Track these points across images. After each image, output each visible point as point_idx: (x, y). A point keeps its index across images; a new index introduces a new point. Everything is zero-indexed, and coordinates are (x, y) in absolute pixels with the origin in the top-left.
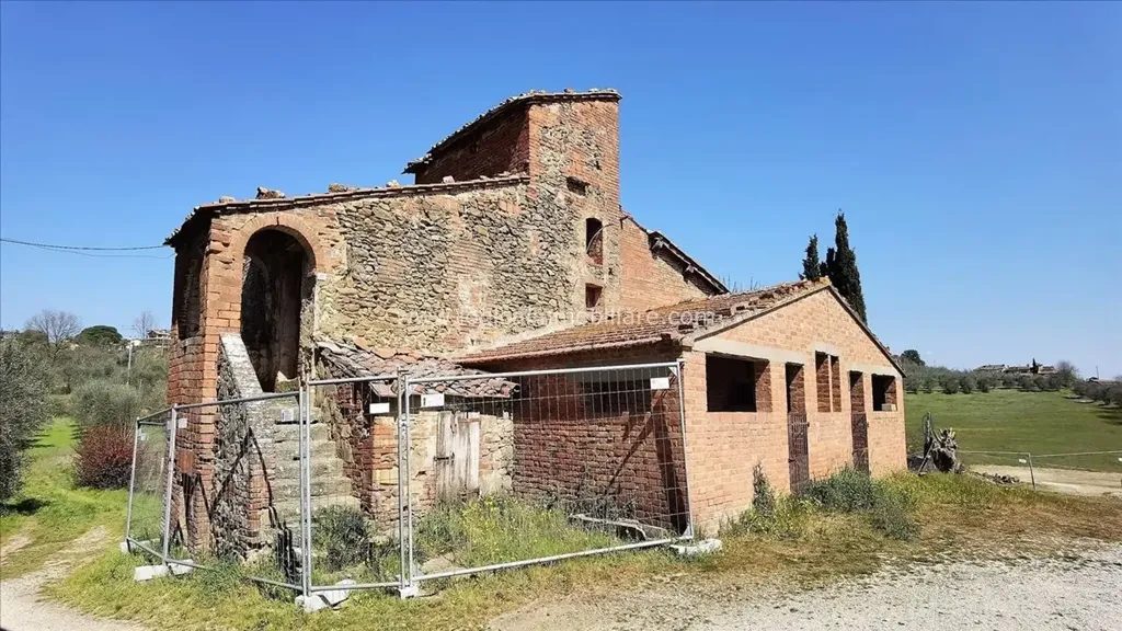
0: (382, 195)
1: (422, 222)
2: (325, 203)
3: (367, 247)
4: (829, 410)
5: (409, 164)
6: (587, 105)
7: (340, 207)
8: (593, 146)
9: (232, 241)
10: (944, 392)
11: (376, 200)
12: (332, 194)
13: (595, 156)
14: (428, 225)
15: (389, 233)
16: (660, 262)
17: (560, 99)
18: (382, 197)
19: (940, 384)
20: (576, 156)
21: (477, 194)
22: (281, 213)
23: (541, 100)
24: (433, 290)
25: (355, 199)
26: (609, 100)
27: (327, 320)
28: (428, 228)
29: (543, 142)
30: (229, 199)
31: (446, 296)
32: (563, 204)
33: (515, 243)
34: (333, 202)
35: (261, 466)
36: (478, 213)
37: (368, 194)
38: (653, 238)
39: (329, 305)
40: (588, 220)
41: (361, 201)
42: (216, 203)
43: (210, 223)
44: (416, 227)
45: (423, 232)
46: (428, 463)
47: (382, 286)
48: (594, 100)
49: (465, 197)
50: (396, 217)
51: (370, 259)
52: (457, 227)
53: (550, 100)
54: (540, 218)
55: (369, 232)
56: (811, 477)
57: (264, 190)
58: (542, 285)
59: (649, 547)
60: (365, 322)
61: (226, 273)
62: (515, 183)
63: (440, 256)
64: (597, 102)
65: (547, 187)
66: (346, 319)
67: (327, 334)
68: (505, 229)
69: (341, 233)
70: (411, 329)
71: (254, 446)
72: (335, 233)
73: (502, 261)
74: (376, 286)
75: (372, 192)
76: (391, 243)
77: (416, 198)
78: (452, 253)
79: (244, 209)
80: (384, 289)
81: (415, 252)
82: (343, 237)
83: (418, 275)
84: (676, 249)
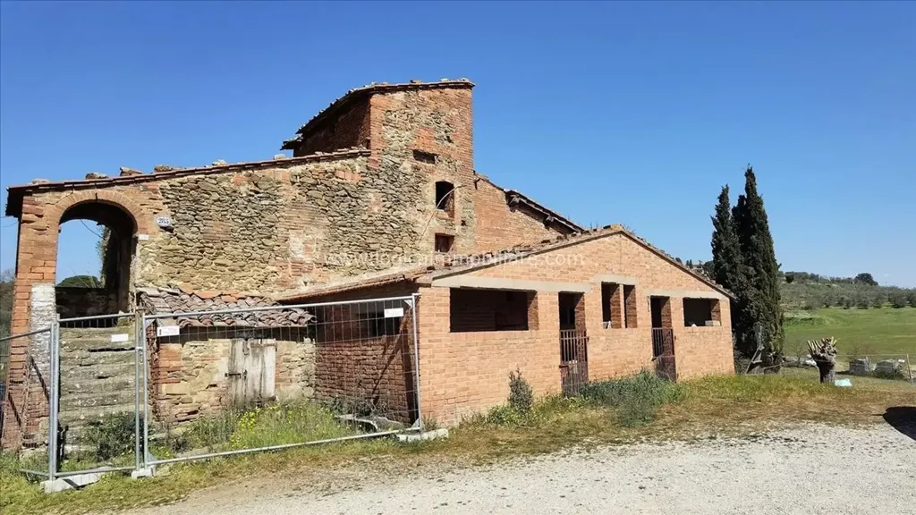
0: (207, 172)
1: (251, 191)
2: (147, 181)
3: (193, 213)
4: (620, 327)
5: (284, 142)
6: (437, 93)
7: (164, 183)
8: (443, 124)
9: (45, 213)
10: (893, 306)
11: (202, 176)
12: (155, 173)
13: (446, 132)
14: (257, 193)
15: (215, 201)
16: (519, 214)
17: (404, 88)
18: (208, 174)
19: (889, 300)
20: (425, 133)
21: (311, 166)
22: (99, 190)
23: (382, 91)
24: (263, 244)
25: (179, 177)
26: (461, 87)
27: (150, 270)
28: (256, 196)
29: (387, 122)
30: (40, 181)
31: (276, 248)
32: (409, 171)
33: (354, 204)
34: (156, 180)
35: (41, 384)
36: (312, 181)
37: (192, 172)
38: (509, 195)
39: (152, 259)
40: (438, 184)
41: (186, 178)
42: (31, 184)
43: (22, 200)
44: (244, 195)
45: (251, 198)
46: (220, 378)
47: (207, 242)
48: (443, 88)
49: (298, 169)
50: (224, 188)
51: (195, 222)
52: (289, 193)
53: (394, 89)
54: (382, 182)
55: (194, 201)
56: (591, 378)
57: (124, 169)
58: (385, 236)
59: (379, 436)
60: (191, 271)
61: (41, 238)
62: (354, 156)
63: (269, 217)
64: (447, 90)
65: (390, 158)
66: (168, 268)
67: (150, 281)
68: (343, 192)
69: (164, 204)
70: (238, 275)
71: (34, 370)
72: (159, 204)
73: (340, 218)
74: (202, 243)
75: (196, 170)
76: (217, 209)
77: (244, 172)
78: (283, 214)
79: (59, 188)
80: (211, 245)
81: (243, 214)
82: (166, 206)
83: (246, 232)
84: (534, 203)
